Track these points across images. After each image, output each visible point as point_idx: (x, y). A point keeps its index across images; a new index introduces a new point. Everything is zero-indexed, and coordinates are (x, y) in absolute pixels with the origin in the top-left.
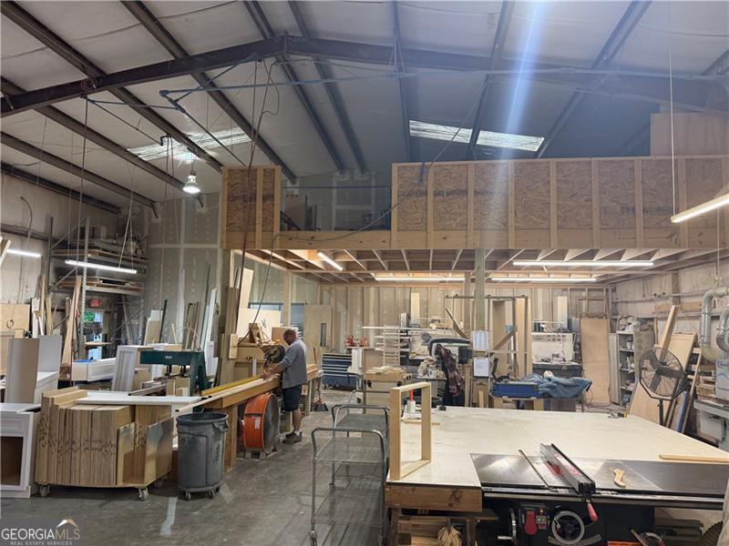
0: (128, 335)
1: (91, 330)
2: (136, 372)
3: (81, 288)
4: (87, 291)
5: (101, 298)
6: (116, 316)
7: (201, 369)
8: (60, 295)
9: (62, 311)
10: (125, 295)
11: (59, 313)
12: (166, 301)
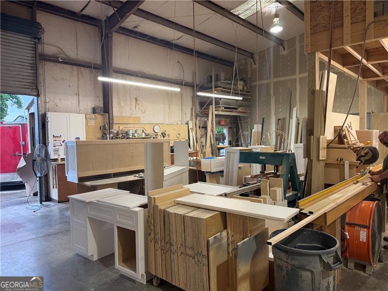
0: (242, 141)
1: (220, 138)
2: (239, 168)
3: (212, 113)
4: (216, 115)
5: (226, 120)
6: (235, 130)
7: (293, 169)
8: (203, 119)
9: (205, 128)
10: (240, 116)
11: (204, 129)
12: (263, 119)
